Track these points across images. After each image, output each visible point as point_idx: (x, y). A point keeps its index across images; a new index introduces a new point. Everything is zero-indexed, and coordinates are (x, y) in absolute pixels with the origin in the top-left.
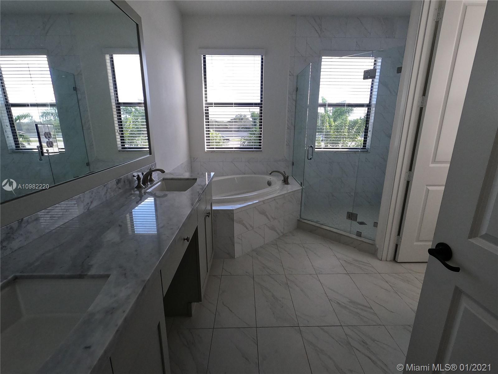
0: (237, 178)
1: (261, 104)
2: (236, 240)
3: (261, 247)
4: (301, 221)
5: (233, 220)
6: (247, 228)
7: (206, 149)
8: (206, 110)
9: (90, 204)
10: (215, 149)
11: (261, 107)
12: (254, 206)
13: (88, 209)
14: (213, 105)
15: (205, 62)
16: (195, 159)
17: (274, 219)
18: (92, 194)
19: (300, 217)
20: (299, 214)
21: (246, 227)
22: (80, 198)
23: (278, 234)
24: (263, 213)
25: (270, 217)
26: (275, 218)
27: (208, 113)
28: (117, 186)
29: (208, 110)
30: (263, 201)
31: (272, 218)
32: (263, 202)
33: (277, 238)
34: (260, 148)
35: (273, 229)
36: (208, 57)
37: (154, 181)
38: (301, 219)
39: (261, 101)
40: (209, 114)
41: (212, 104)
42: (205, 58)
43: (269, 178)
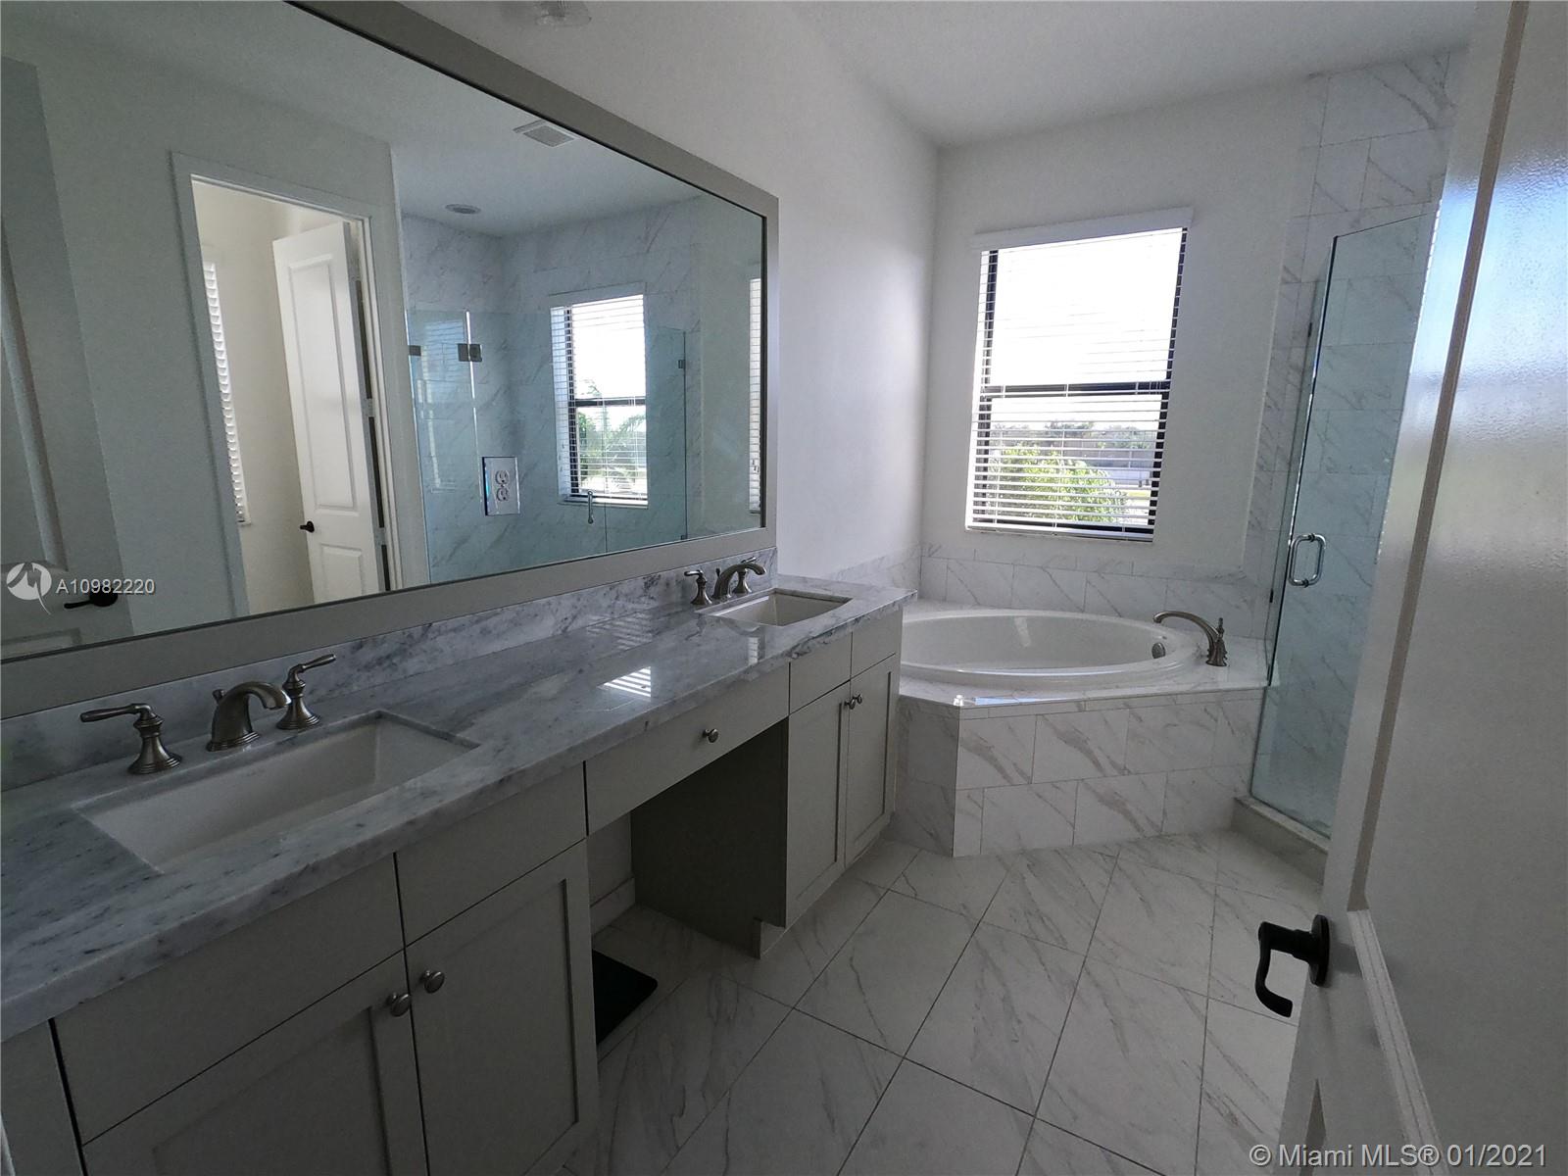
0: (1031, 621)
1: (1165, 385)
2: (960, 800)
3: (1056, 851)
4: (1247, 807)
5: (954, 738)
6: (1006, 776)
7: (969, 522)
8: (982, 408)
9: (570, 620)
10: (995, 525)
11: (1165, 396)
12: (1041, 713)
13: (564, 631)
14: (1004, 393)
15: (993, 269)
16: (932, 550)
17: (1123, 771)
18: (579, 600)
19: (1250, 791)
20: (1246, 777)
21: (1001, 770)
22: (549, 604)
23: (1138, 829)
24: (1075, 740)
25: (1103, 760)
26: (1125, 768)
27: (988, 417)
28: (645, 591)
29: (989, 408)
30: (1077, 702)
31: (1114, 764)
32: (1079, 706)
33: (1130, 842)
34: (1150, 531)
35: (1113, 802)
36: (1002, 254)
37: (748, 592)
38: (1252, 800)
39: (1169, 375)
40: (993, 418)
41: (998, 389)
42: (993, 259)
43: (1160, 633)
